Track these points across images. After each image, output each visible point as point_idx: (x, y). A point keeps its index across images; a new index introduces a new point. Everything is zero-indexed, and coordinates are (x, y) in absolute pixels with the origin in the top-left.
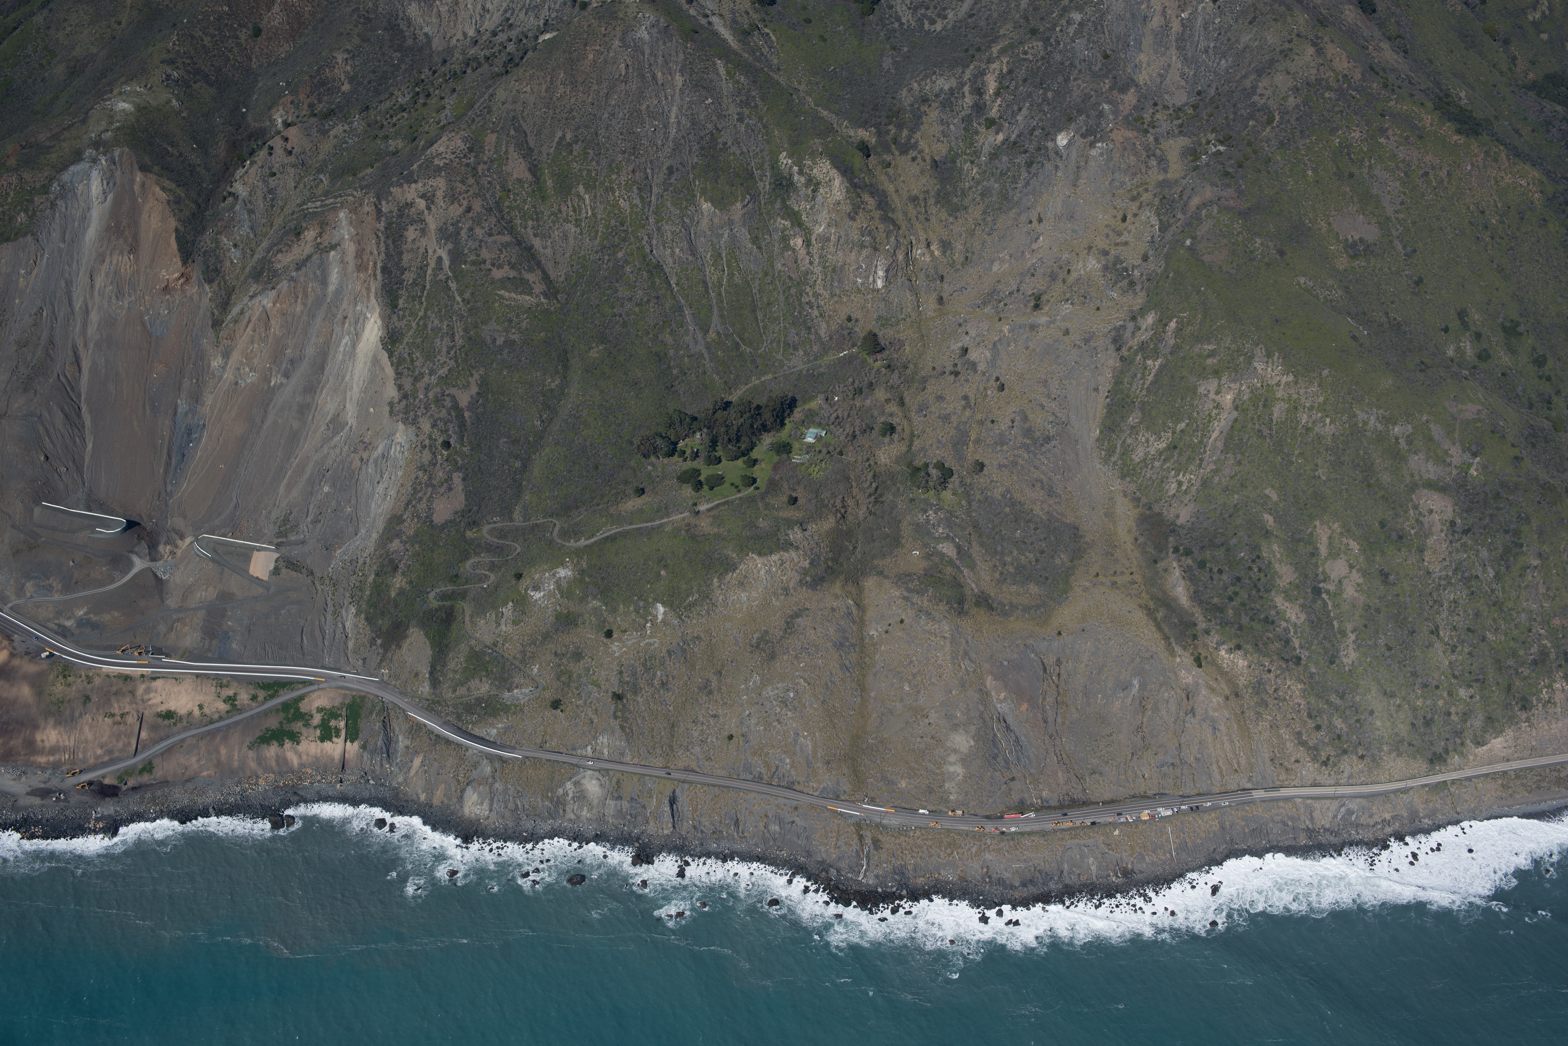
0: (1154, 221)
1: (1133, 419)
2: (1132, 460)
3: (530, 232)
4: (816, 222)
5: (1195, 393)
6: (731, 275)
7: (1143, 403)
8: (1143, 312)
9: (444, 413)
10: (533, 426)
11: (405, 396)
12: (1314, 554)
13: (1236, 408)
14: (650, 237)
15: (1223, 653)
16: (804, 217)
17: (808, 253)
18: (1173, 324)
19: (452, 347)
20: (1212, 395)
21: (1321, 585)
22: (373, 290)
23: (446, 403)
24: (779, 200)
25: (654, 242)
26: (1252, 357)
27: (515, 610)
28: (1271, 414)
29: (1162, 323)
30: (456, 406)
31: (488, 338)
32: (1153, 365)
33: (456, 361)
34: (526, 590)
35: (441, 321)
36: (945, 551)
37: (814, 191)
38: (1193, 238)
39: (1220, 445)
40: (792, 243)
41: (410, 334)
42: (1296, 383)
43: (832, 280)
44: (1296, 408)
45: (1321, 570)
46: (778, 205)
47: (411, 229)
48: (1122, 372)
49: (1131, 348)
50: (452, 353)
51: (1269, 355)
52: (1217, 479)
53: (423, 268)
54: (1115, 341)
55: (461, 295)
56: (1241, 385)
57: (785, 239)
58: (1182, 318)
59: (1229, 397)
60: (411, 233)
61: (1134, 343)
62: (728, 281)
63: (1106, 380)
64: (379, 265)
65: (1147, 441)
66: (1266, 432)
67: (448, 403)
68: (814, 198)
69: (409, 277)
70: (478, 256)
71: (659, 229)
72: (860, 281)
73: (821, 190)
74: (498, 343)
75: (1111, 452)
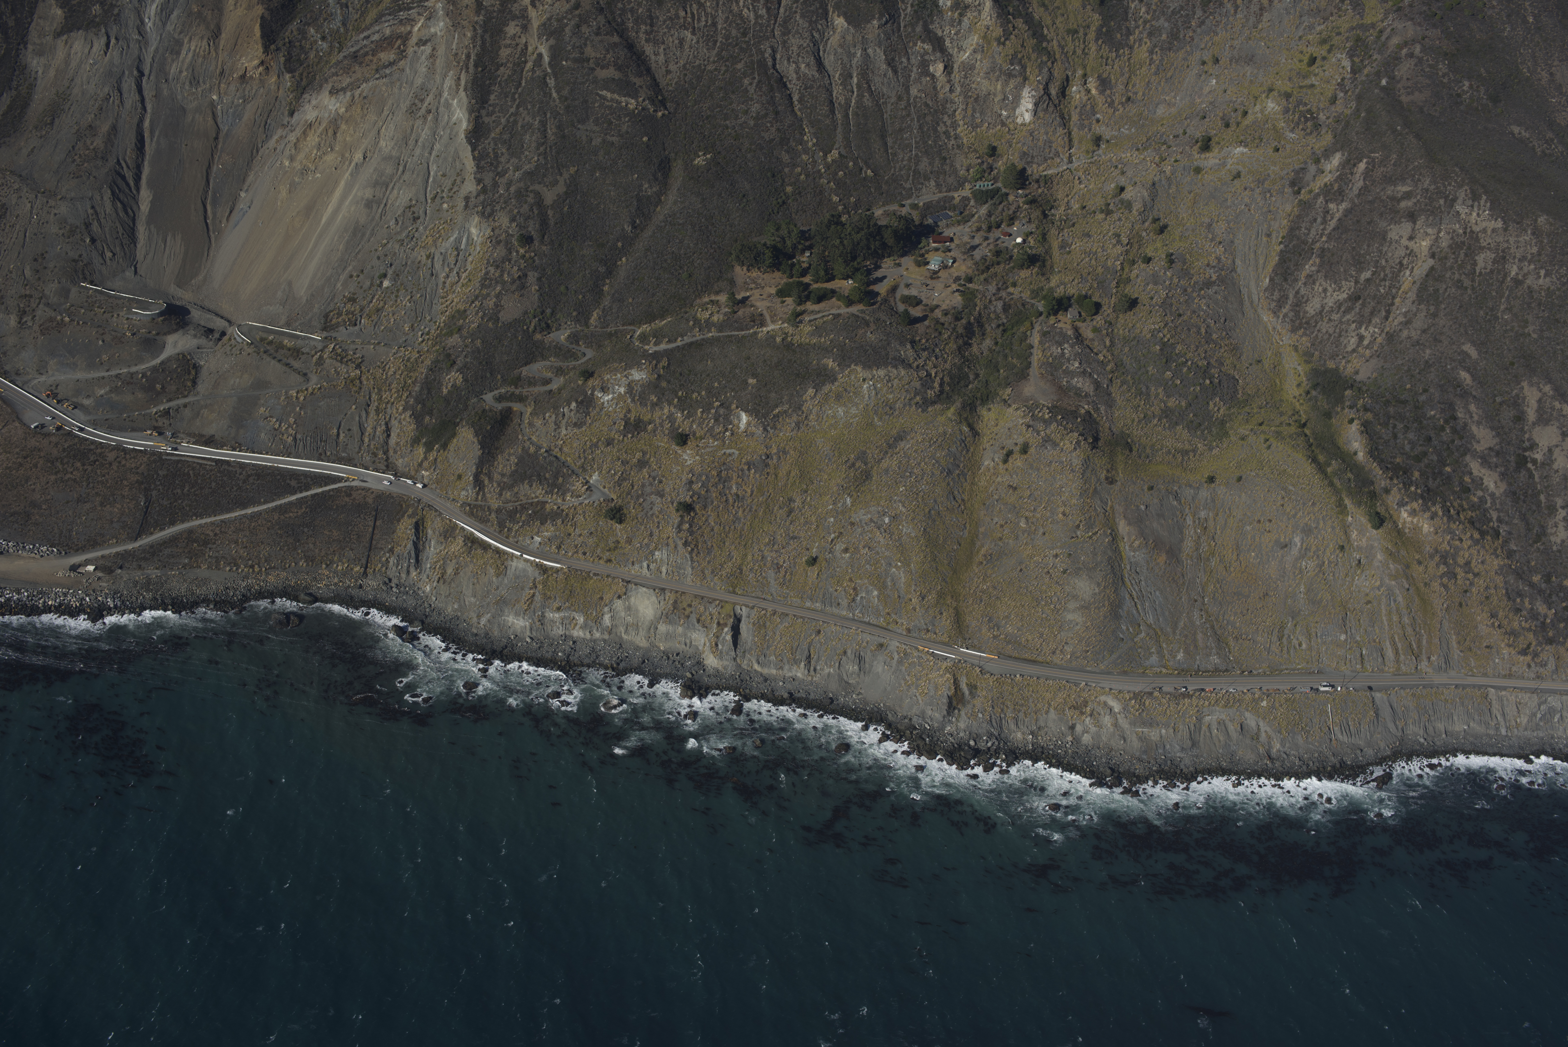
0: (1347, 63)
1: (1309, 268)
2: (1306, 312)
3: (642, 36)
4: (960, 49)
5: (1384, 239)
6: (861, 96)
7: (1323, 250)
8: (1328, 153)
9: (525, 208)
10: (623, 230)
11: (484, 191)
12: (1520, 418)
13: (1433, 256)
14: (774, 51)
15: (1404, 515)
16: (947, 43)
17: (949, 81)
18: (1362, 166)
19: (543, 144)
20: (1404, 242)
21: (1527, 454)
22: (463, 82)
23: (529, 199)
24: (921, 23)
25: (778, 56)
26: (1454, 200)
27: (578, 411)
28: (1475, 264)
29: (1349, 164)
30: (539, 202)
31: (584, 138)
32: (1338, 209)
33: (546, 158)
34: (593, 392)
35: (534, 118)
36: (1080, 385)
37: (961, 15)
38: (1392, 78)
39: (1412, 296)
40: (931, 69)
41: (497, 130)
42: (1506, 230)
43: (974, 111)
44: (1504, 258)
45: (1527, 436)
46: (919, 29)
47: (512, 24)
48: (1299, 217)
49: (1311, 192)
50: (542, 149)
51: (1475, 197)
52: (1405, 333)
53: (520, 65)
54: (1293, 184)
55: (558, 92)
56: (1439, 231)
57: (924, 65)
58: (1373, 159)
59: (1424, 243)
60: (512, 29)
61: (1317, 185)
62: (857, 102)
63: (1281, 226)
64: (473, 57)
65: (1325, 290)
66: (1467, 283)
67: (531, 199)
68: (960, 22)
69: (504, 72)
70: (583, 53)
71: (785, 42)
72: (1004, 113)
73: (969, 14)
74: (593, 143)
75: (1281, 303)
